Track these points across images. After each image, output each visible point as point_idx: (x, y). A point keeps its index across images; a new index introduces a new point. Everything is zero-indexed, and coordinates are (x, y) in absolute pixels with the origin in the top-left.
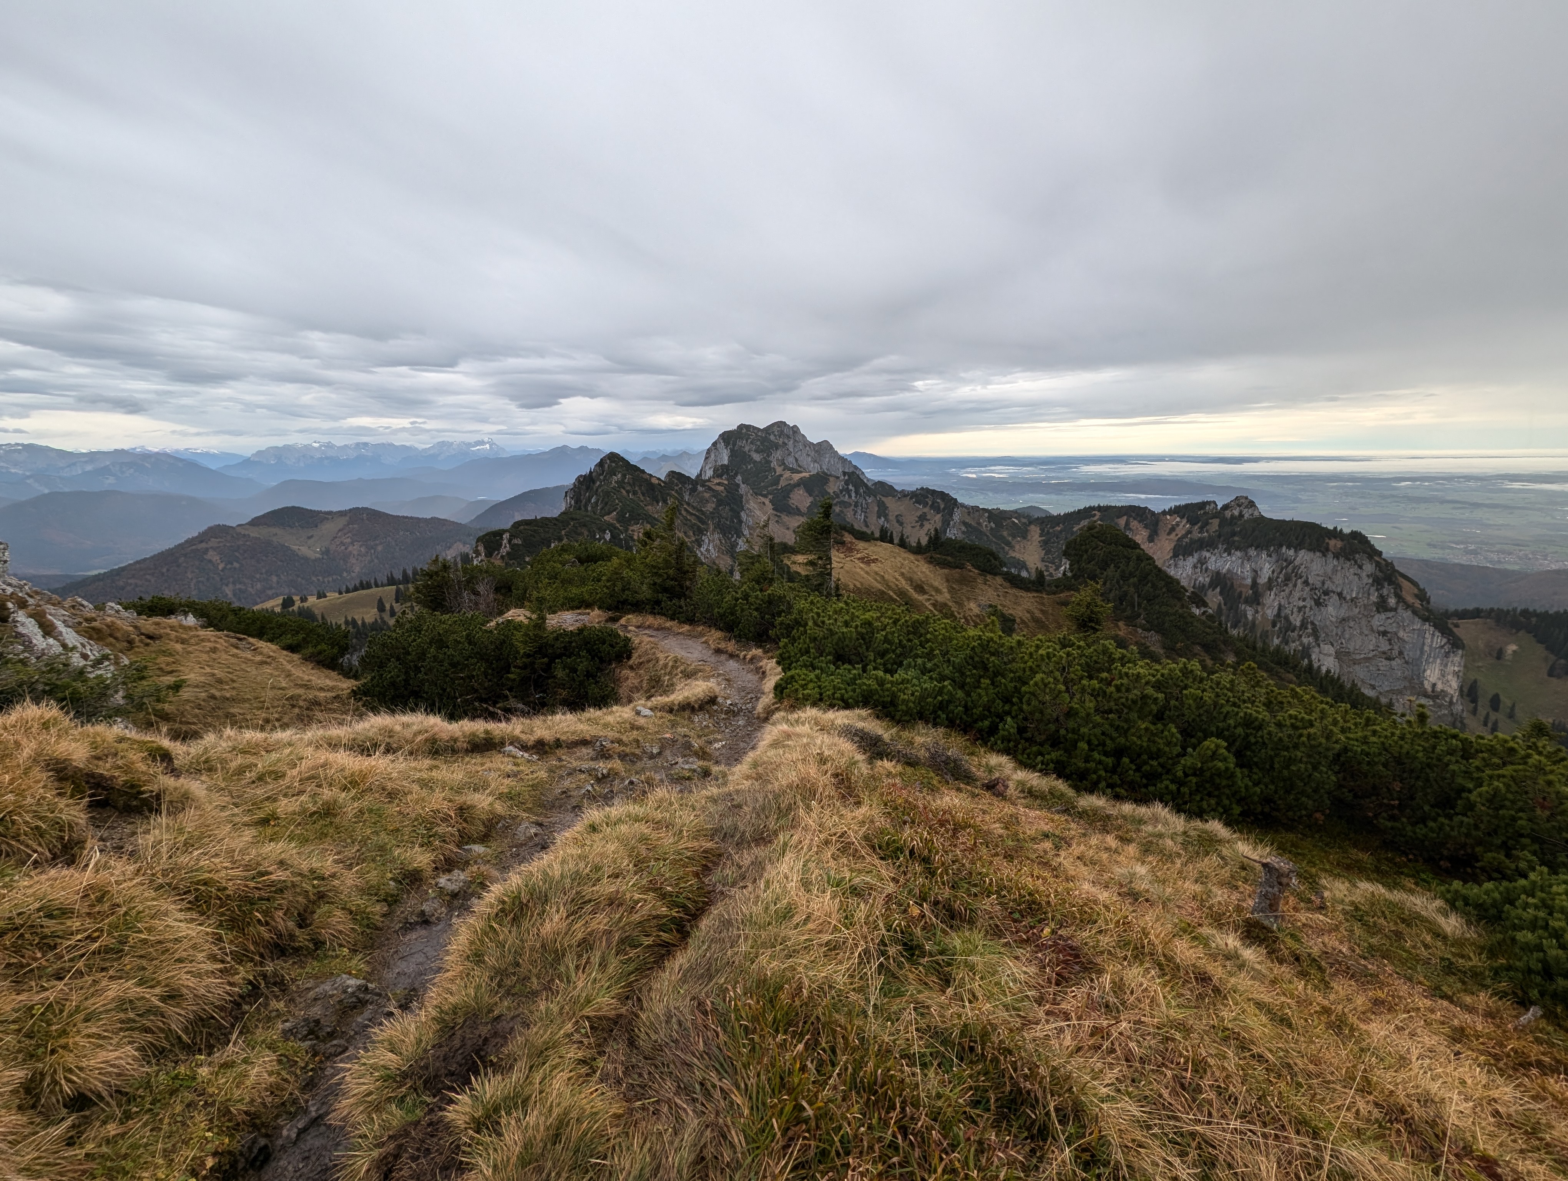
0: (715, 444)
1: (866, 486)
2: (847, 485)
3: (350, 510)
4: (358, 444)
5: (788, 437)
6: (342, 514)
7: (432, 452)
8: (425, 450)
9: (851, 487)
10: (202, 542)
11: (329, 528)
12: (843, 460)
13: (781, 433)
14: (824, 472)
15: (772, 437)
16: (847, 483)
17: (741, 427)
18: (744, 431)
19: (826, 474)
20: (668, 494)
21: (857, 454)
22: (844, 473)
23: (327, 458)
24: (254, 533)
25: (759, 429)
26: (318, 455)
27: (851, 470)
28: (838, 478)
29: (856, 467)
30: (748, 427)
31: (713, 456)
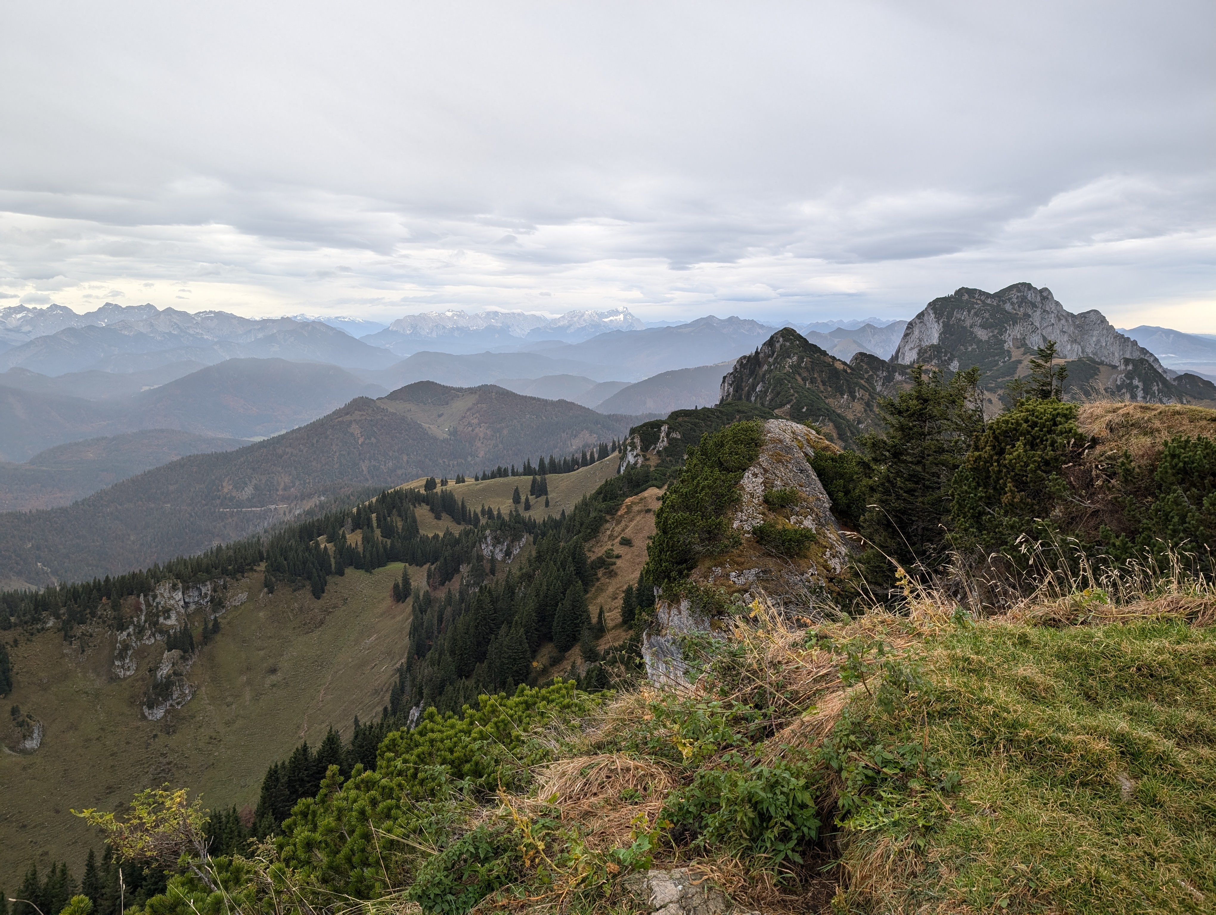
0: (920, 316)
1: (1164, 381)
2: (1131, 379)
3: (480, 388)
4: (488, 313)
5: (1034, 305)
6: (471, 391)
7: (562, 323)
8: (554, 321)
9: (1136, 382)
10: (347, 414)
11: (459, 405)
12: (1122, 339)
13: (1023, 300)
14: (1090, 359)
15: (1008, 307)
16: (1130, 376)
17: (962, 292)
18: (966, 297)
19: (1093, 361)
20: (857, 384)
21: (1144, 330)
22: (1127, 361)
23: (458, 328)
24: (392, 407)
25: (988, 295)
26: (450, 325)
27: (1136, 355)
28: (1115, 367)
29: (1144, 351)
30: (971, 292)
31: (916, 332)
